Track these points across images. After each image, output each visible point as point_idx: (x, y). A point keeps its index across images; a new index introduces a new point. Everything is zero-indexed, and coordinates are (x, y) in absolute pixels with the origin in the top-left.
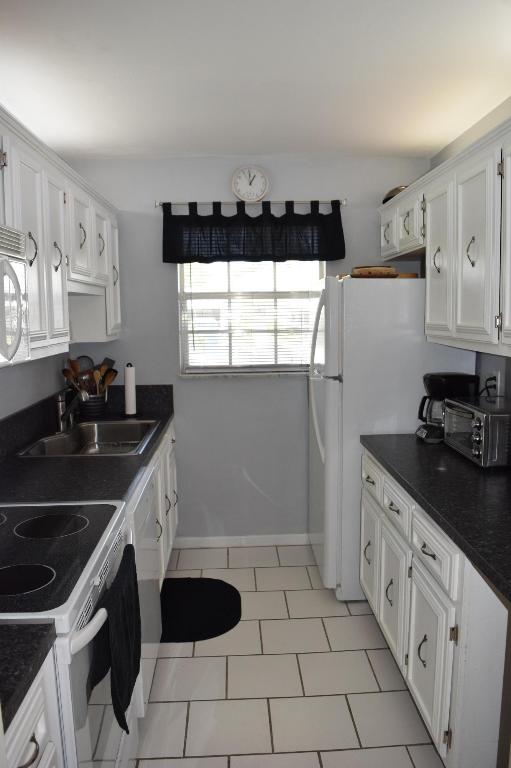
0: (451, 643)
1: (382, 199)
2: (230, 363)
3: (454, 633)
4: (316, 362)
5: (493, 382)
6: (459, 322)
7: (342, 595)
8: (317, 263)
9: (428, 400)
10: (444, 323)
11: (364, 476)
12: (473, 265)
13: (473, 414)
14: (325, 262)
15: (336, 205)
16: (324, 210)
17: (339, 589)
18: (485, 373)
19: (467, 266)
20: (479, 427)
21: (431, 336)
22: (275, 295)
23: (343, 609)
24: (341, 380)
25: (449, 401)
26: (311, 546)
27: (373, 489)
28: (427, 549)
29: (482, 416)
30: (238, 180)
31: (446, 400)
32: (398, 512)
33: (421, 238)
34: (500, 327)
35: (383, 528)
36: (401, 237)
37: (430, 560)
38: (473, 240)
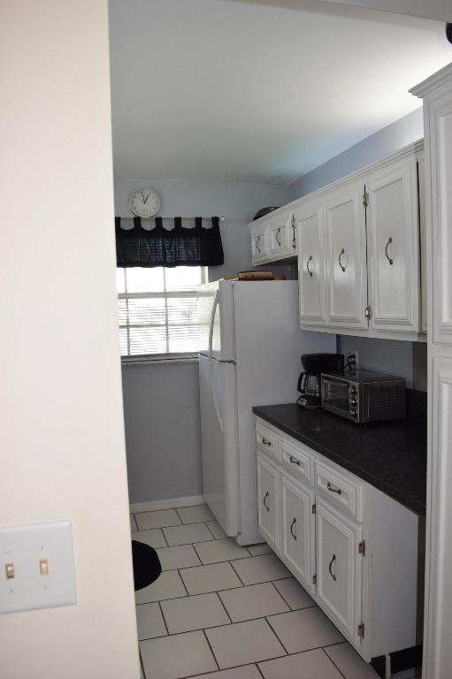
0: (360, 556)
1: (253, 217)
2: (129, 353)
3: (362, 547)
4: (213, 349)
5: (353, 359)
6: (333, 314)
7: (242, 541)
8: (198, 268)
9: (304, 376)
10: (319, 315)
11: (259, 440)
12: (344, 270)
13: (348, 383)
14: (206, 268)
15: (215, 220)
16: (206, 225)
17: (240, 536)
18: (345, 352)
19: (338, 270)
20: (354, 393)
21: (305, 326)
22: (166, 295)
23: (244, 553)
24: (235, 364)
25: (325, 375)
26: (206, 504)
27: (270, 449)
28: (332, 487)
29: (357, 384)
30: (134, 199)
31: (322, 374)
32: (298, 463)
33: (292, 248)
34: (369, 317)
35: (283, 478)
36: (273, 247)
37: (335, 495)
38: (343, 251)
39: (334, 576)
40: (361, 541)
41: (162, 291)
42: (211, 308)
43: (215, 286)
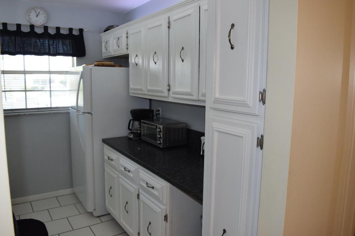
0: (164, 223)
1: (104, 30)
2: (26, 107)
3: (166, 218)
5: (158, 112)
6: (149, 88)
7: (96, 214)
8: (70, 58)
9: (132, 121)
10: (140, 88)
11: (106, 158)
12: (155, 63)
13: (156, 126)
14: (75, 58)
15: (81, 30)
16: (75, 33)
17: (95, 211)
18: (154, 108)
19: (152, 63)
20: (160, 132)
21: (132, 93)
22: (50, 72)
23: (98, 220)
24: (92, 114)
25: (143, 121)
26: (75, 193)
27: (113, 163)
28: (149, 185)
29: (161, 127)
30: (30, 14)
31: (142, 121)
32: (129, 171)
33: (126, 50)
34: (169, 90)
35: (120, 179)
36: (115, 48)
37: (151, 189)
38: (155, 53)
39: (150, 233)
40: (165, 215)
41: (48, 70)
42: (78, 82)
43: (80, 69)
